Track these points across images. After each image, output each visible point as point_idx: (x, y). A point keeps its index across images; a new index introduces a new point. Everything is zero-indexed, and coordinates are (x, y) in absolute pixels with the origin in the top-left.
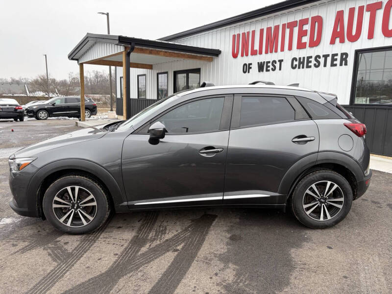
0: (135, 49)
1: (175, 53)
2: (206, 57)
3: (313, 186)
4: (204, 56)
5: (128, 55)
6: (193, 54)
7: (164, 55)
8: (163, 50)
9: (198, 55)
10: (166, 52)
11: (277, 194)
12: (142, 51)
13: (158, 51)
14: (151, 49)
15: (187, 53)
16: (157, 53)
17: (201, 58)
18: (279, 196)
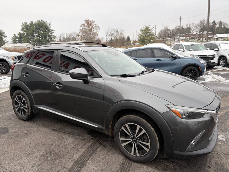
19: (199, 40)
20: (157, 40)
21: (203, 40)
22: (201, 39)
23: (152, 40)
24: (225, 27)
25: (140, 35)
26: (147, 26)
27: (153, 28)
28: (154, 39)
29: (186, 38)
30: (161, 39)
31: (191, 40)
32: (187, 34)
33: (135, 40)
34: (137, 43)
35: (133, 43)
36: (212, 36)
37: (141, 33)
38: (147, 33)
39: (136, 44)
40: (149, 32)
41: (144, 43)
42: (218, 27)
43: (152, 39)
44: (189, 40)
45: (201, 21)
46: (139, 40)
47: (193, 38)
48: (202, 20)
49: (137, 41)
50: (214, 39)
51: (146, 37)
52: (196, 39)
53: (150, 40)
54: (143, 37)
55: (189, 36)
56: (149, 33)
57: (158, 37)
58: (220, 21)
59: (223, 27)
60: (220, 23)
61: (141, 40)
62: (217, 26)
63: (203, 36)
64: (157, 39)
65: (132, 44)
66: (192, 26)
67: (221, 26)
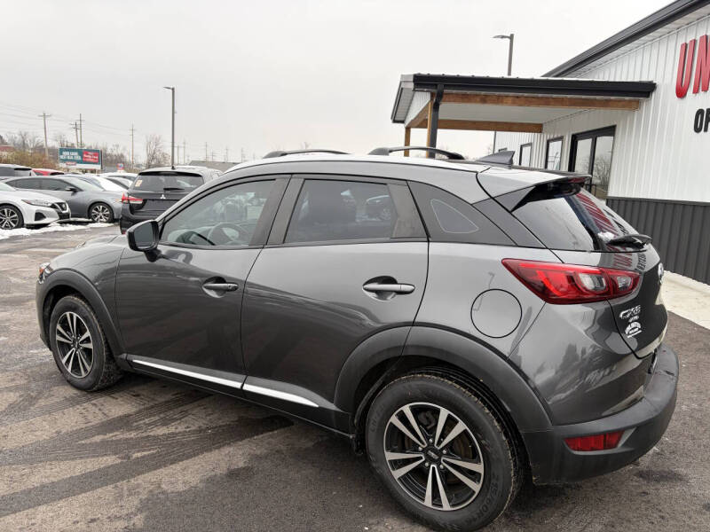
0: (444, 96)
1: (538, 98)
2: (620, 101)
3: (406, 409)
4: (612, 98)
5: (436, 107)
6: (583, 97)
7: (514, 103)
8: (511, 94)
9: (598, 97)
10: (518, 97)
11: (332, 407)
12: (465, 99)
13: (499, 96)
14: (483, 93)
15: (569, 96)
16: (499, 100)
17: (605, 104)
18: (336, 412)
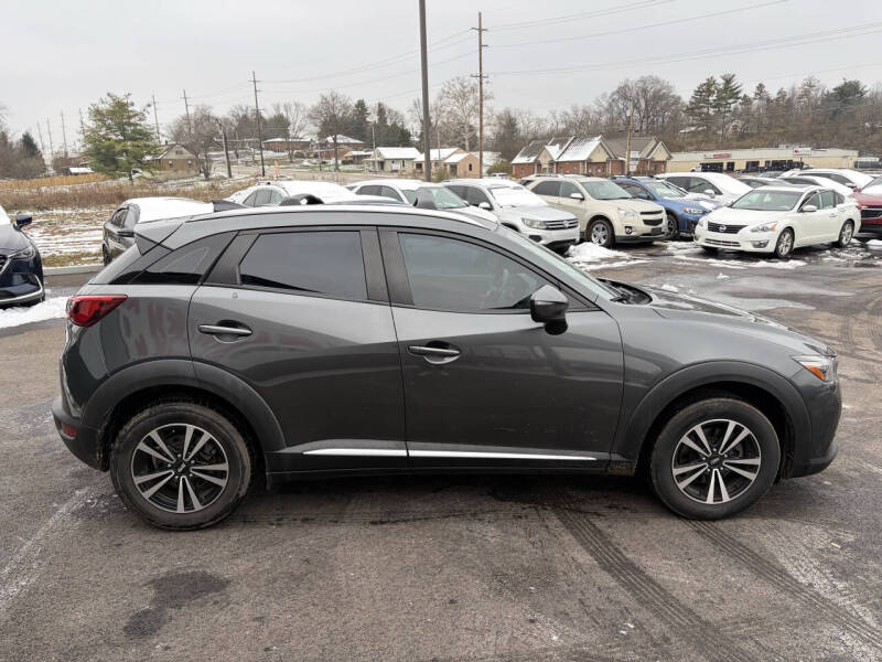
19: (324, 163)
20: (168, 157)
21: (337, 165)
22: (332, 161)
23: (148, 158)
24: (394, 125)
25: (93, 131)
26: (120, 95)
27: (149, 106)
28: (156, 154)
29: (277, 154)
30: (187, 154)
31: (298, 162)
32: (279, 140)
33: (66, 153)
34: (78, 166)
35: (56, 167)
36: (363, 153)
37: (91, 124)
38: (121, 128)
39: (74, 170)
40: (132, 121)
41: (113, 167)
42: (375, 125)
43: (149, 153)
44: (292, 162)
45: (324, 98)
46: (87, 154)
47: (302, 156)
48: (327, 94)
49: (71, 155)
50: (374, 162)
51: (119, 142)
52: (314, 161)
53: (143, 156)
54: (107, 143)
55: (288, 146)
56: (130, 124)
57: (174, 145)
58: (380, 105)
59: (389, 123)
60: (381, 111)
61: (99, 153)
62: (373, 118)
63: (336, 152)
64: (173, 156)
65: (51, 171)
66: (293, 111)
67: (385, 121)
